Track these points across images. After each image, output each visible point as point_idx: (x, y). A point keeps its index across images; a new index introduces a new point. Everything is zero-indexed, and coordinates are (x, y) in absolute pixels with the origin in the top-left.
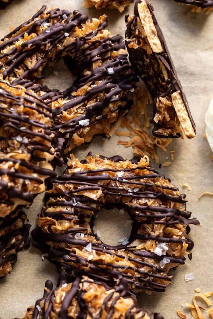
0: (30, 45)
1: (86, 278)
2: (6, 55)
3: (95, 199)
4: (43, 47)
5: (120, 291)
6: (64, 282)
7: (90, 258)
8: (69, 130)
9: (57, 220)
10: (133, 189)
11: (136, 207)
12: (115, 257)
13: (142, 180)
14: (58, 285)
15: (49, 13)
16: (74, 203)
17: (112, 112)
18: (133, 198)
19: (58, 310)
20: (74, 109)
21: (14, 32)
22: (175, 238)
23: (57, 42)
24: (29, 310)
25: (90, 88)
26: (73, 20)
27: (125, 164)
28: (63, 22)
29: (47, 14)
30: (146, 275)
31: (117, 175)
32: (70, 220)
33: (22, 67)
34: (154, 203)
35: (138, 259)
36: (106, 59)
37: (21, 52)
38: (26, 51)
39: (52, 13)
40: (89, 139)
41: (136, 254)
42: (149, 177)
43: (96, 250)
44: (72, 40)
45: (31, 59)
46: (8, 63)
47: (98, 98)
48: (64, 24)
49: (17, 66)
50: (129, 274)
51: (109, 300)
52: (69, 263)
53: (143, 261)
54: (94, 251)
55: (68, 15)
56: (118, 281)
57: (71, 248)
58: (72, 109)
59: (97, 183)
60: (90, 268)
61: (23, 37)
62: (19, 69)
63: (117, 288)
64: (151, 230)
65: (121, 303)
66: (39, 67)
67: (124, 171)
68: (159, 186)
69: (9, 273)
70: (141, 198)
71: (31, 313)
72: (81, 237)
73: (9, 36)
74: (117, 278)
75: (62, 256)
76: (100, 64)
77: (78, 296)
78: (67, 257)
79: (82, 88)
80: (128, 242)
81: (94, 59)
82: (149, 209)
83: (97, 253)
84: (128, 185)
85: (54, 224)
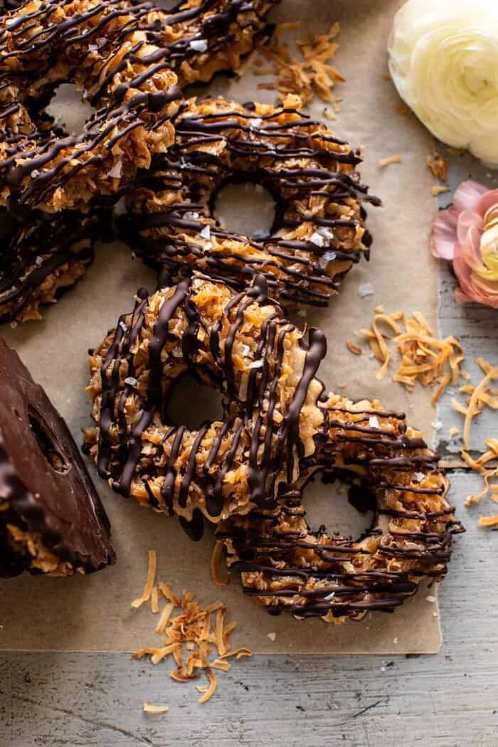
1: (198, 273)
3: (215, 154)
5: (254, 295)
7: (207, 247)
8: (175, 55)
9: (155, 191)
10: (276, 145)
11: (282, 172)
13: (290, 131)
14: (156, 291)
16: (182, 163)
17: (243, 28)
18: (277, 159)
19: (152, 324)
20: (185, 25)
22: (344, 218)
24: (109, 333)
30: (297, 276)
31: (251, 125)
32: (175, 190)
34: (309, 164)
35: (285, 253)
40: (207, 77)
43: (217, 236)
47: (221, 7)
50: (271, 273)
51: (235, 305)
52: (175, 258)
53: (293, 254)
54: (214, 238)
57: (178, 234)
58: (179, 25)
59: (218, 133)
60: (207, 261)
63: (250, 291)
64: (305, 208)
65: (254, 310)
67: (263, 118)
70: (288, 158)
71: (112, 336)
72: (194, 218)
74: (251, 279)
75: (163, 250)
78: (171, 248)
80: (270, 234)
82: (303, 173)
83: (218, 241)
84: (268, 139)
85: (151, 198)
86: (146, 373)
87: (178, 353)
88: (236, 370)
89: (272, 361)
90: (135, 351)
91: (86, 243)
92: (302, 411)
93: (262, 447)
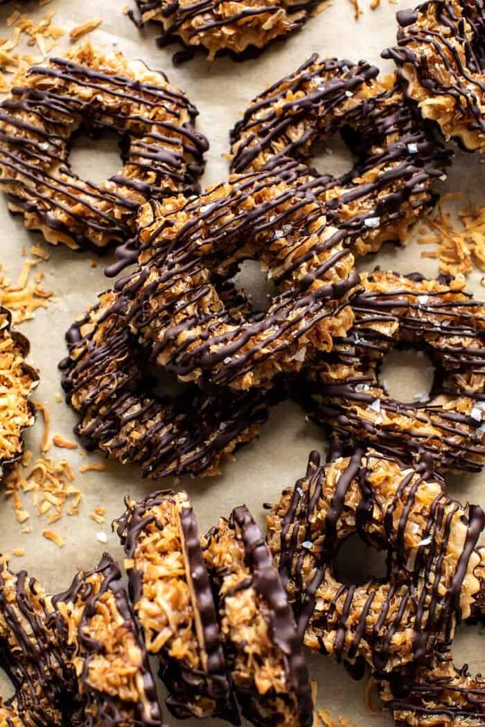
0: (295, 108)
1: (372, 451)
2: (260, 122)
3: (389, 335)
4: (313, 112)
5: (421, 472)
6: (337, 454)
7: (378, 421)
8: (350, 233)
9: (330, 364)
10: (441, 323)
11: (446, 348)
12: (415, 421)
13: (455, 310)
14: (329, 460)
15: (323, 63)
16: (355, 338)
17: (414, 208)
18: (441, 335)
19: (330, 497)
20: (358, 202)
21: (271, 90)
23: (333, 105)
24: (285, 493)
25: (381, 173)
26: (358, 74)
27: (431, 285)
28: (342, 77)
29: (320, 64)
30: (456, 448)
31: (419, 302)
32: (349, 365)
33: (283, 140)
34: (471, 343)
35: (446, 425)
36: (405, 132)
37: (282, 118)
38: (289, 116)
39: (328, 63)
40: (377, 247)
41: (443, 418)
42: (466, 305)
43: (386, 409)
44: (357, 102)
45: (296, 128)
46: (263, 134)
47: (394, 187)
48: (345, 80)
49: (275, 137)
50: (434, 447)
51: (407, 485)
52: (346, 427)
53: (454, 427)
54: (383, 412)
55: (350, 67)
56: (418, 456)
57: (350, 406)
58: (354, 202)
59: (390, 312)
60: (378, 436)
61: (284, 96)
62: (277, 142)
63: (418, 467)
64: (465, 382)
65: (423, 489)
66: (306, 141)
67: (429, 295)
68: (481, 319)
69: (257, 437)
70: (452, 336)
71: (289, 497)
72: (365, 390)
73: (264, 95)
74: (417, 452)
75: (336, 417)
76: (398, 138)
77: (361, 477)
78: (344, 419)
79: (371, 172)
80: (428, 399)
81: (388, 131)
82: (465, 352)
83: (387, 414)
84: (434, 316)
85: (326, 370)
86: (322, 538)
87: (350, 521)
88: (406, 546)
89: (439, 540)
90: (313, 520)
91: (263, 406)
92: (464, 583)
93: (426, 614)
